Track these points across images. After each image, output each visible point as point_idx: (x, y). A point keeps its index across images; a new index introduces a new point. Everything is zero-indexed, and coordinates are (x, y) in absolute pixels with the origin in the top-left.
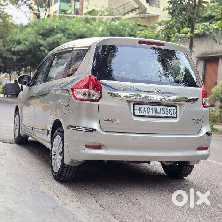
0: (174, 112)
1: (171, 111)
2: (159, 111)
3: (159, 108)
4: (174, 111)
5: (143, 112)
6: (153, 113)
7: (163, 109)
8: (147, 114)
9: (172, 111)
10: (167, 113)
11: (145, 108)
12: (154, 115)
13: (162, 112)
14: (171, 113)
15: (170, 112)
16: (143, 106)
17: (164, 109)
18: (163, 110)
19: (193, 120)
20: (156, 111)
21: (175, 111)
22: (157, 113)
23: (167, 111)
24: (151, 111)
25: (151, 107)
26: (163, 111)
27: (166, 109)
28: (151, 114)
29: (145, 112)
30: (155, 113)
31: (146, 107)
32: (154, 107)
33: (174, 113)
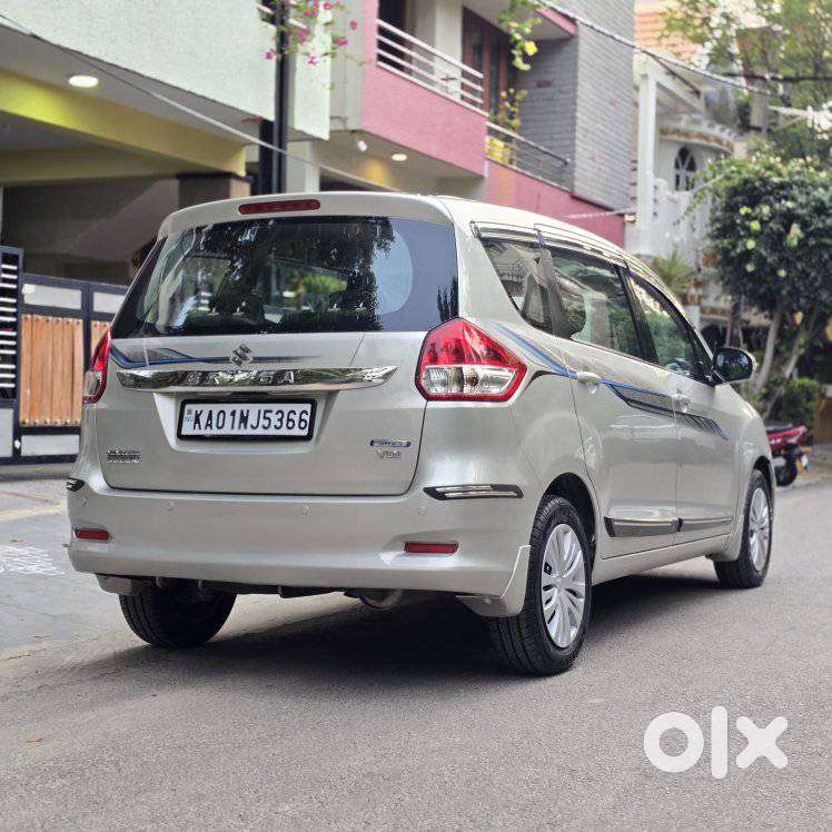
0: (301, 420)
1: (292, 416)
2: (252, 420)
3: (253, 410)
4: (304, 416)
5: (203, 425)
6: (233, 427)
7: (266, 412)
8: (215, 431)
9: (296, 419)
10: (278, 424)
11: (211, 413)
12: (236, 432)
13: (264, 422)
14: (291, 424)
15: (289, 420)
16: (206, 408)
17: (270, 411)
18: (268, 415)
19: (372, 443)
20: (244, 419)
21: (307, 418)
22: (246, 427)
23: (281, 420)
24: (229, 419)
25: (228, 408)
26: (265, 418)
27: (277, 413)
28: (227, 431)
29: (211, 426)
30: (240, 427)
31: (216, 408)
32: (238, 407)
33: (303, 424)
